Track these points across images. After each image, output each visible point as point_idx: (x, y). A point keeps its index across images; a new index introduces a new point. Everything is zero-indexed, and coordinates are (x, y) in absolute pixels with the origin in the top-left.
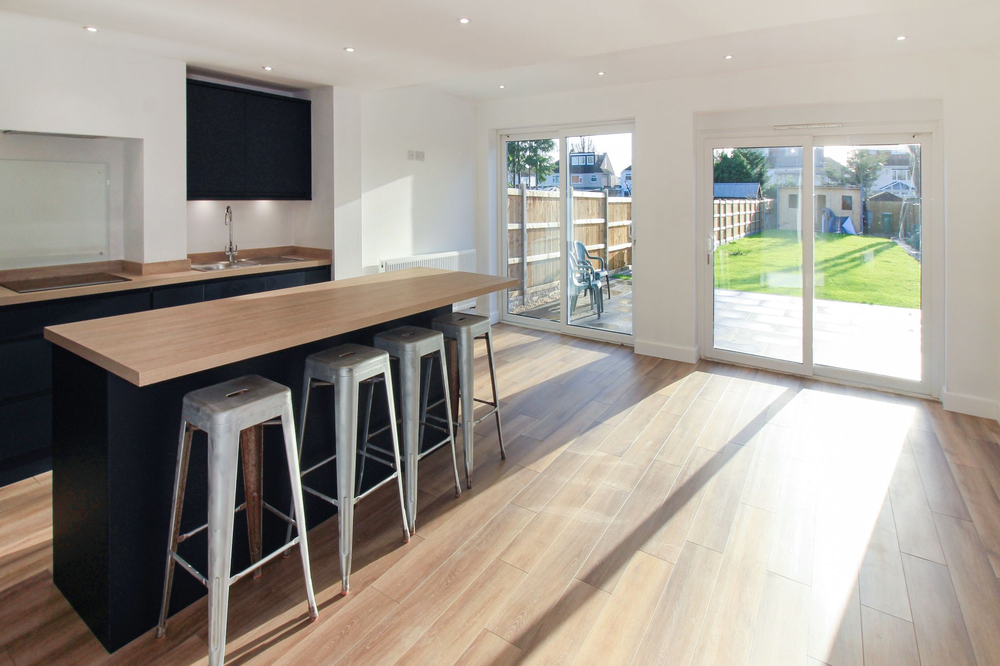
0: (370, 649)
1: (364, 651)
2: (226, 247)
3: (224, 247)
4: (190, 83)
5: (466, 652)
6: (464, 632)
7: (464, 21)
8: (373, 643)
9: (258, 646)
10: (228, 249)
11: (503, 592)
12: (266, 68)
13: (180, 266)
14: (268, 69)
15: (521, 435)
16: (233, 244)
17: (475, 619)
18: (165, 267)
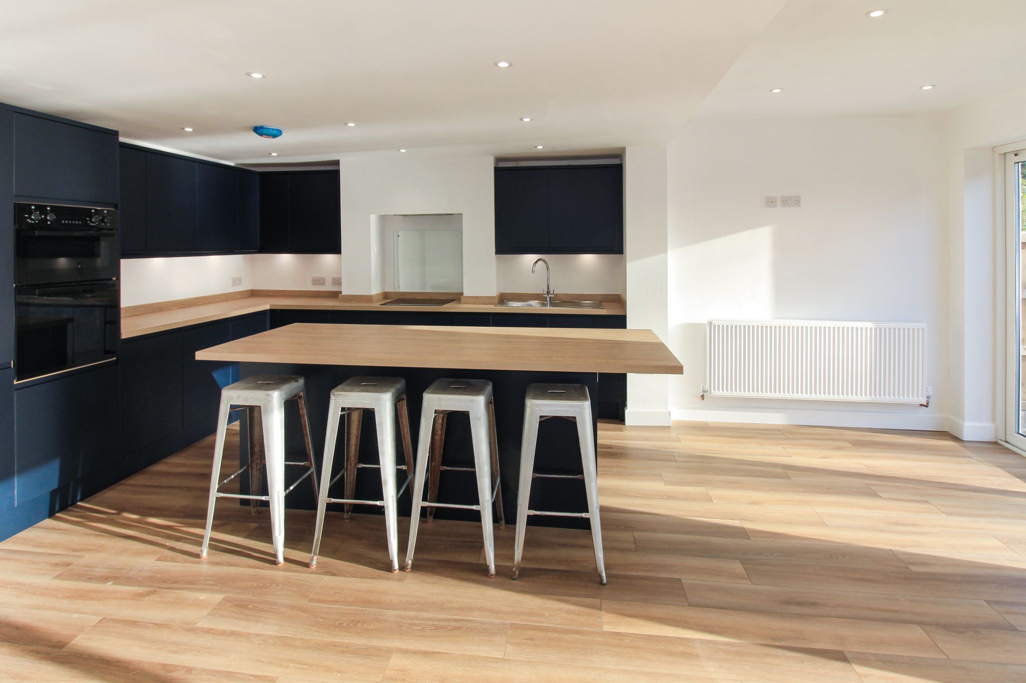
0: (249, 609)
1: (245, 607)
2: (543, 291)
3: (542, 290)
4: (498, 171)
5: (245, 674)
6: (272, 663)
7: (503, 65)
8: (256, 607)
9: (249, 552)
10: (546, 292)
11: (339, 675)
12: (538, 147)
13: (488, 300)
14: (540, 147)
15: (680, 580)
16: (550, 286)
17: (291, 665)
18: (476, 300)
